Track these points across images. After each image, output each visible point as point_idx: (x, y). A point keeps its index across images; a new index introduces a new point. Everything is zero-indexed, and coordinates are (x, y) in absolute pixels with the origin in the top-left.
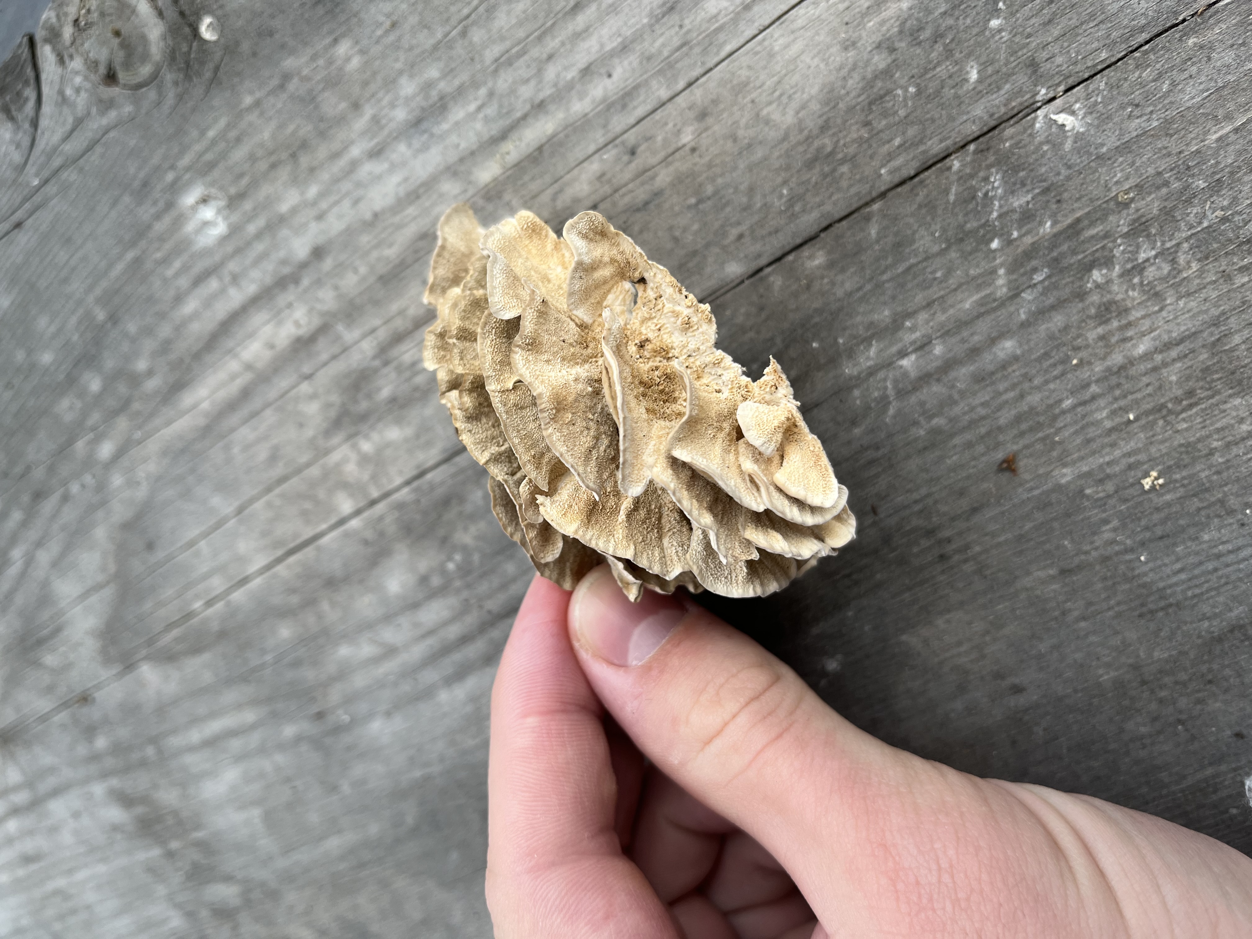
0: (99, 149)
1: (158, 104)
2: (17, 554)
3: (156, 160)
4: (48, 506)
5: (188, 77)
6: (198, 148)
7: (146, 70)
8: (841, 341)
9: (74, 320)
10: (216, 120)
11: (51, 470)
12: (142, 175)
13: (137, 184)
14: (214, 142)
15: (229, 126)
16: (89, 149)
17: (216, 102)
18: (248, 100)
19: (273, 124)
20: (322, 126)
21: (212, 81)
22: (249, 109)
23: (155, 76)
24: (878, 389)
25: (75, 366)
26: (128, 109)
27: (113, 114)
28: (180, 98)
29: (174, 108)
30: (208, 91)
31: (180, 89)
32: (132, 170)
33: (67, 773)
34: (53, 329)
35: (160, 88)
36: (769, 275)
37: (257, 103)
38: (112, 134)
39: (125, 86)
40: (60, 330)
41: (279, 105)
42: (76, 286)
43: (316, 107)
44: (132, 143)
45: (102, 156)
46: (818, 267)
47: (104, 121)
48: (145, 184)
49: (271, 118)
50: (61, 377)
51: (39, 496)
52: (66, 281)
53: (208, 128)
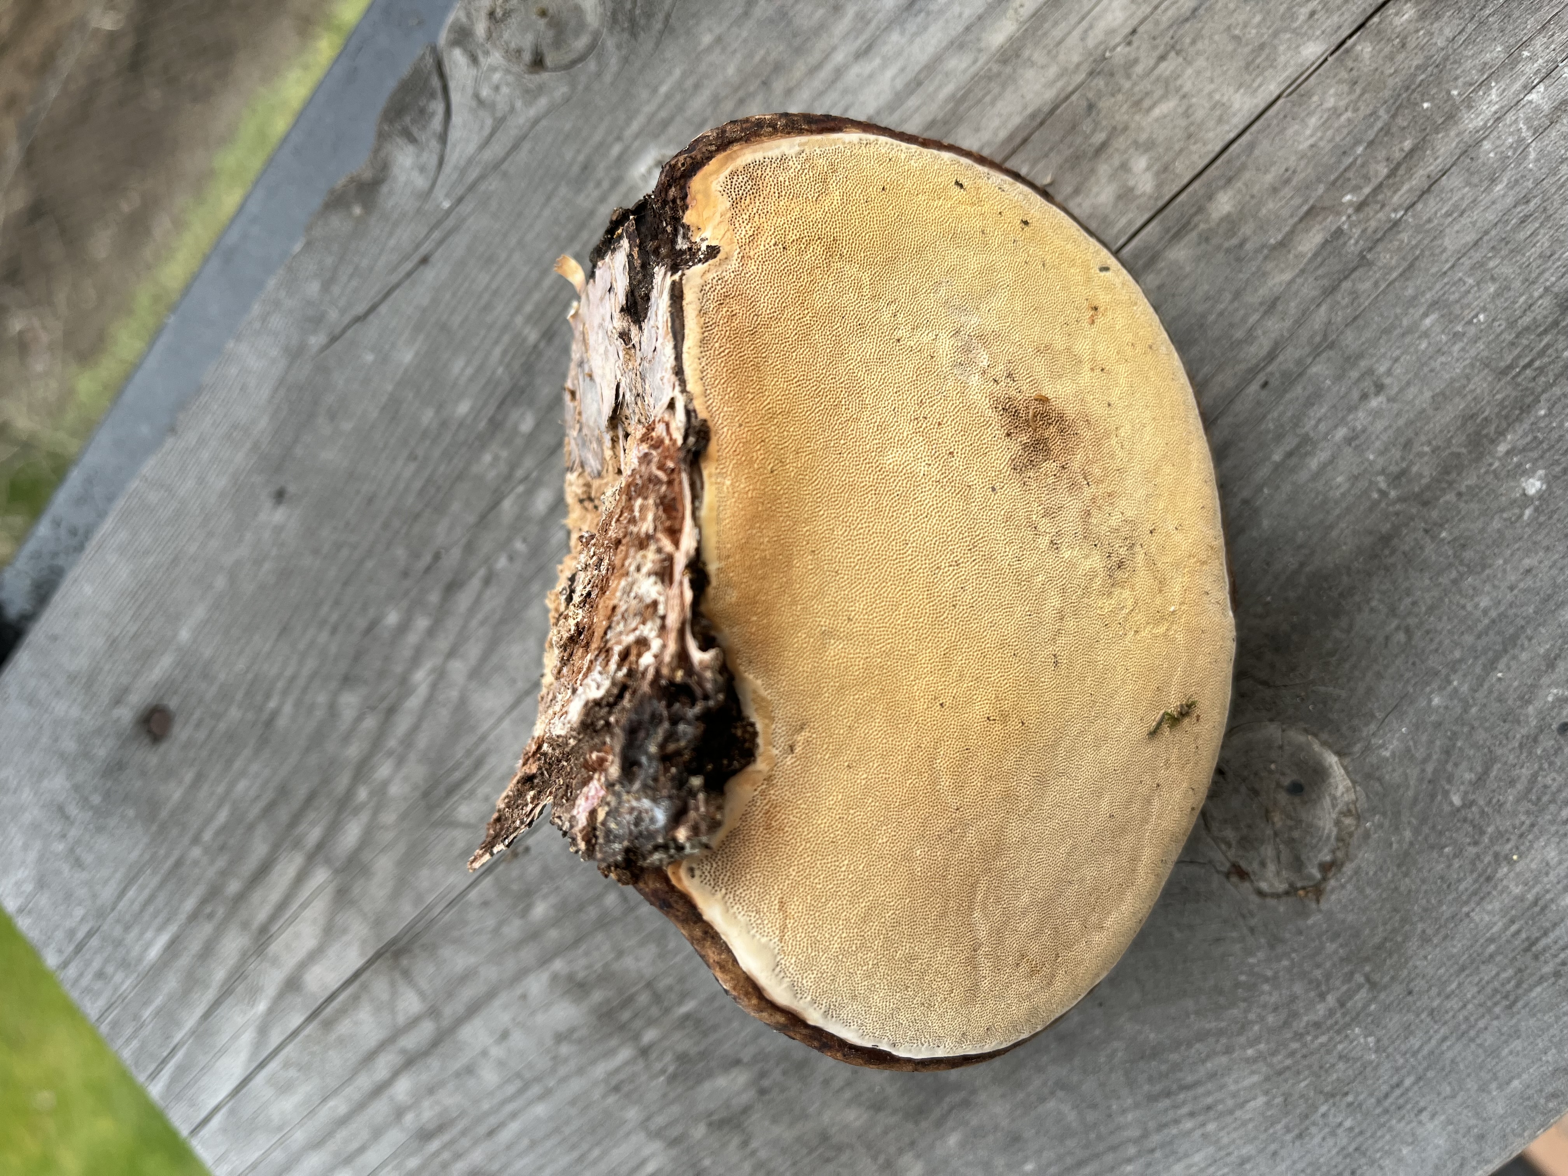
0: (526, 146)
1: (599, 75)
2: (421, 677)
3: (597, 137)
4: (464, 600)
5: (634, 35)
6: (648, 109)
7: (581, 43)
8: (1455, 92)
9: (497, 351)
10: (669, 73)
11: (469, 548)
12: (581, 158)
13: (576, 169)
14: (668, 97)
15: (684, 76)
16: (515, 147)
17: (668, 55)
18: (707, 39)
19: (739, 56)
20: (798, 41)
21: (661, 33)
22: (709, 49)
23: (592, 47)
24: (1511, 134)
25: (499, 407)
26: (562, 90)
27: (543, 102)
28: (626, 60)
29: (618, 74)
30: (658, 44)
31: (624, 52)
32: (568, 156)
33: (490, 973)
34: (469, 371)
35: (600, 57)
36: (1354, 45)
37: (719, 40)
38: (544, 123)
39: (555, 69)
40: (480, 369)
41: (745, 34)
42: (501, 310)
43: (789, 23)
44: (568, 126)
45: (531, 152)
46: (1410, 21)
47: (532, 112)
48: (586, 167)
49: (734, 52)
50: (482, 425)
51: (452, 587)
52: (488, 307)
53: (661, 83)
